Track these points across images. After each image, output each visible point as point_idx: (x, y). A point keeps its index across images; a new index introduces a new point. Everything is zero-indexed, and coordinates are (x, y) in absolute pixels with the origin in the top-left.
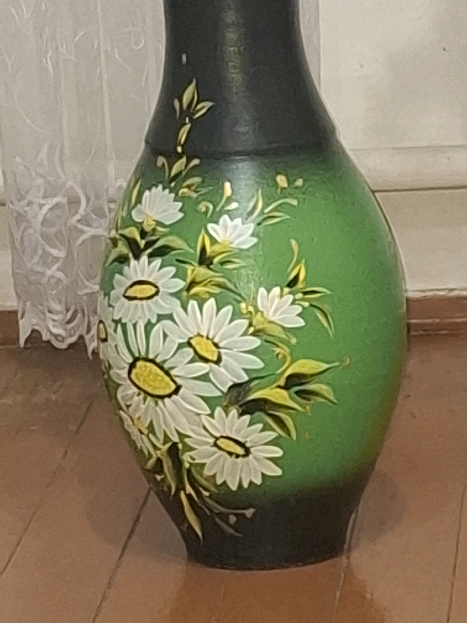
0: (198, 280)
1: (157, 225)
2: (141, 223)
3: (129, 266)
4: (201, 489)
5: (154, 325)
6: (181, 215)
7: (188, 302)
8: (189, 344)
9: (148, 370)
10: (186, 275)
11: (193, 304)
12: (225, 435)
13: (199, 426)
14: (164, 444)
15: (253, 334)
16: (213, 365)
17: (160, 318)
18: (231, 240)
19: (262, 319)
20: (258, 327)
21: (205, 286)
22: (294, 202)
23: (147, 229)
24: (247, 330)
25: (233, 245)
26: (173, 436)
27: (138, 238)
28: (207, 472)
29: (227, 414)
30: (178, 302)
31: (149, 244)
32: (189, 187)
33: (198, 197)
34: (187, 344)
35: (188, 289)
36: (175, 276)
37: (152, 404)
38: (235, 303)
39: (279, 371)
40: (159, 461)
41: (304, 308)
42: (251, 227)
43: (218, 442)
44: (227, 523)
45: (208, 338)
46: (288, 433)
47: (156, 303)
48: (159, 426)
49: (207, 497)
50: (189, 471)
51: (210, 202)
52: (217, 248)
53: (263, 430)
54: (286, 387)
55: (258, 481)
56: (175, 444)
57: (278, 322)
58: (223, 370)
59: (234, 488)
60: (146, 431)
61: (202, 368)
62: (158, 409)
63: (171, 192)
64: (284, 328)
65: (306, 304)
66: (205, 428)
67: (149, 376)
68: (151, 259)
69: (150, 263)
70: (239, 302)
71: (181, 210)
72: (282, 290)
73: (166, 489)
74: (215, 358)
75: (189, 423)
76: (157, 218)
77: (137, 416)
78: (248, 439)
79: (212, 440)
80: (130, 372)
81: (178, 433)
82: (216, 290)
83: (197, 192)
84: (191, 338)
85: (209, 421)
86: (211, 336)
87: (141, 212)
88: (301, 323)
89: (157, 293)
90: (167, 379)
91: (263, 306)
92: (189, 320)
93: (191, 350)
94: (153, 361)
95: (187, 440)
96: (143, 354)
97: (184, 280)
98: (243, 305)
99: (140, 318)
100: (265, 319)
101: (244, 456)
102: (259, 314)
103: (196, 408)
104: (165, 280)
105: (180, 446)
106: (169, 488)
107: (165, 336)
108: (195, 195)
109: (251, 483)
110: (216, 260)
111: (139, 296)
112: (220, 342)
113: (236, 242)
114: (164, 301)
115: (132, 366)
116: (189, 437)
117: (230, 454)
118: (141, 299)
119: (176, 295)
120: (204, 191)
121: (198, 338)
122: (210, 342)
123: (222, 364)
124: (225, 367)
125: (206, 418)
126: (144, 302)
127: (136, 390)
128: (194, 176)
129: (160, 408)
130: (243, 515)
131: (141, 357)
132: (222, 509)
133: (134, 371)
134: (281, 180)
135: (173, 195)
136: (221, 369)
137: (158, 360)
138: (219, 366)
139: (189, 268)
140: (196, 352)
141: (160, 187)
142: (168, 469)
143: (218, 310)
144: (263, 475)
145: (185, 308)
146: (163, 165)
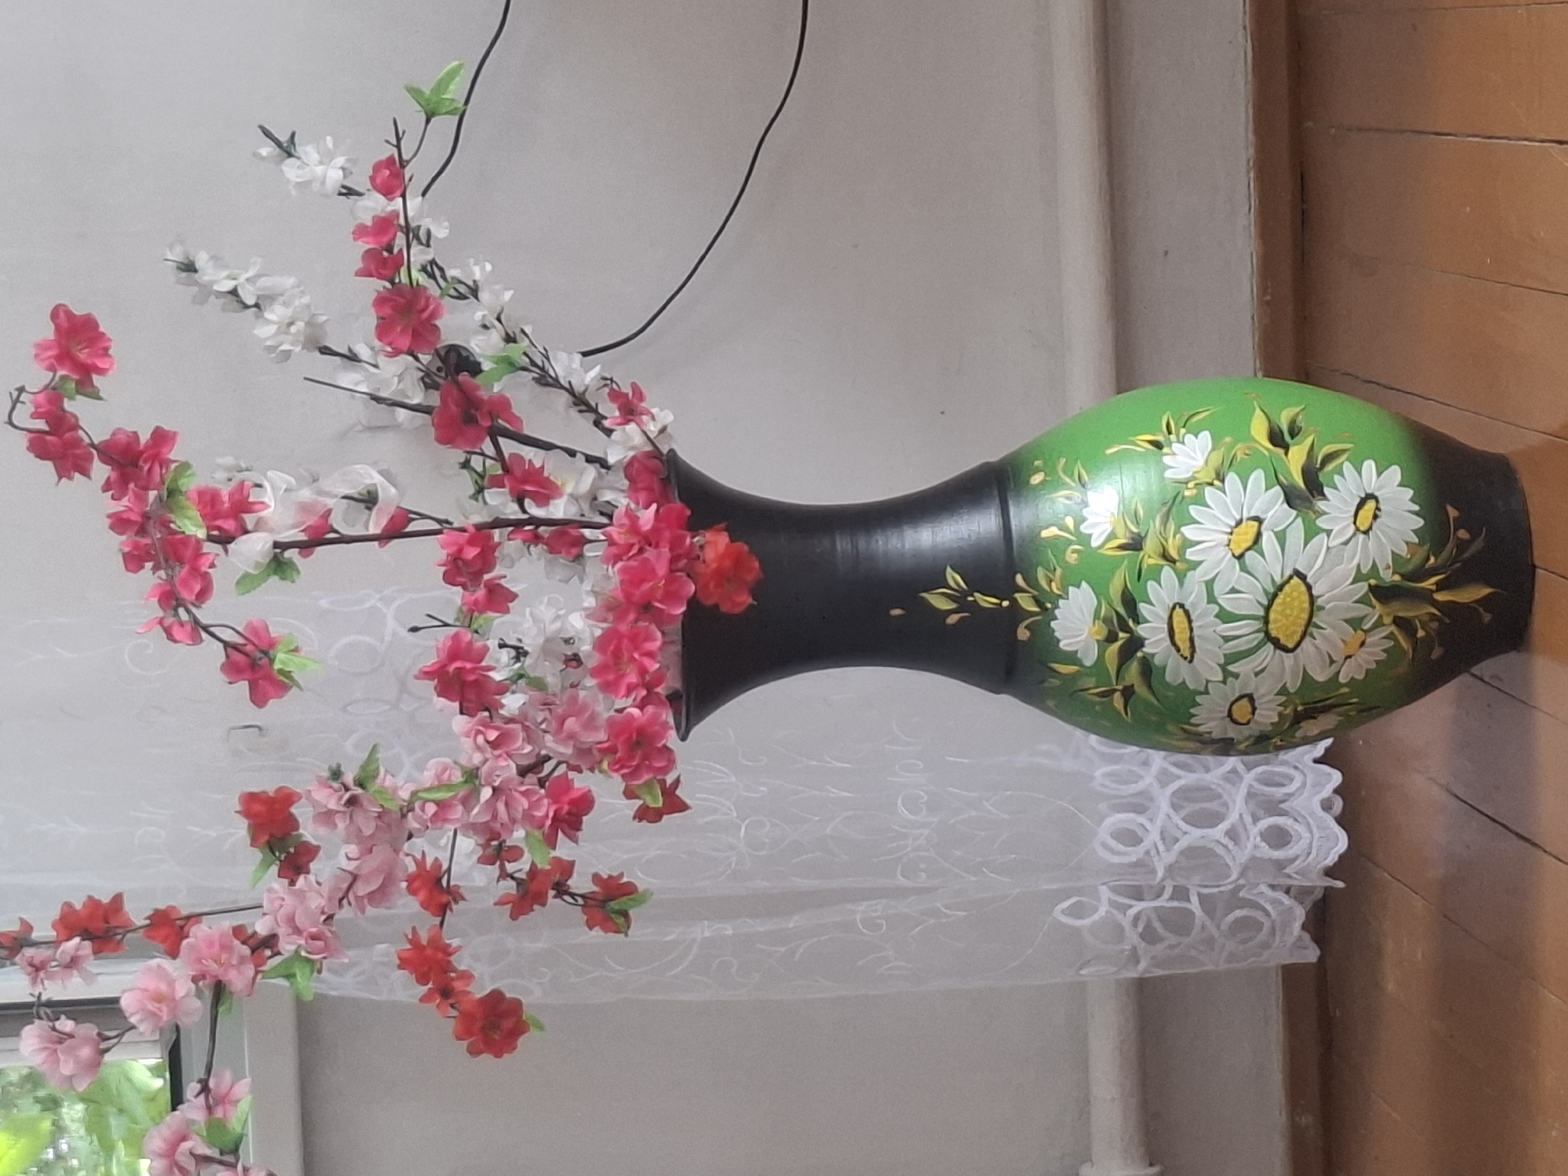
0: (1160, 550)
1: (1099, 619)
2: (1098, 641)
3: (1153, 655)
4: (1427, 566)
5: (1221, 608)
6: (1084, 584)
7: (1188, 561)
8: (1240, 557)
10: (1156, 565)
11: (1191, 554)
12: (1352, 519)
13: (1343, 551)
14: (1374, 607)
15: (1223, 481)
16: (1264, 526)
17: (1212, 599)
19: (1202, 473)
21: (1167, 540)
22: (1063, 461)
23: (1104, 632)
24: (1218, 488)
25: (1115, 513)
26: (1360, 590)
27: (1116, 646)
28: (1404, 551)
29: (1325, 513)
32: (1050, 582)
33: (1061, 567)
34: (1241, 561)
35: (1172, 561)
36: (1158, 581)
37: (1321, 613)
38: (1185, 503)
39: (1266, 453)
40: (1398, 622)
41: (1188, 432)
42: (1091, 495)
43: (1364, 527)
44: (1470, 542)
45: (1231, 533)
46: (1344, 451)
47: (1193, 604)
48: (1348, 609)
49: (1436, 559)
50: (1404, 578)
51: (1065, 550)
52: (1120, 531)
54: (1286, 448)
55: (1410, 492)
56: (1373, 589)
57: (1206, 453)
58: (1270, 515)
59: (1421, 522)
60: (1360, 635)
62: (1328, 607)
63: (1057, 607)
64: (1213, 449)
65: (1183, 431)
66: (1346, 543)
67: (1285, 618)
68: (1141, 619)
69: (1147, 621)
70: (1183, 497)
71: (1078, 586)
72: (1167, 454)
73: (1435, 625)
74: (1256, 524)
75: (1342, 564)
76: (1090, 618)
77: (1342, 645)
78: (1355, 492)
79: (1361, 537)
80: (1287, 650)
81: (1355, 582)
82: (1172, 527)
83: (1055, 569)
84: (1233, 555)
85: (1337, 536)
87: (1087, 649)
88: (1205, 436)
89: (1182, 606)
90: (1287, 588)
91: (1189, 472)
92: (1210, 559)
93: (1248, 554)
94: (1268, 609)
95: (1364, 571)
96: (1258, 625)
97: (1162, 566)
98: (1187, 493)
99: (1214, 631)
100: (1203, 468)
101: (1377, 502)
102: (1196, 475)
103: (1320, 551)
104: (1163, 593)
105: (1373, 582)
106: (1433, 617)
107: (1233, 591)
108: (1059, 571)
109: (1412, 500)
111: (1187, 633)
112: (1235, 519)
113: (1112, 510)
114: (1190, 595)
115: (1277, 644)
117: (1375, 517)
118: (1191, 630)
119: (1181, 577)
120: (1053, 561)
121: (1232, 546)
122: (1236, 530)
123: (1262, 516)
124: (1265, 512)
125: (1334, 539)
126: (1194, 625)
127: (1307, 642)
128: (1037, 579)
129: (1328, 602)
130: (1455, 519)
131: (1264, 629)
132: (1451, 545)
133: (1283, 641)
134: (1036, 479)
135: (1061, 602)
136: (1268, 518)
137: (1266, 602)
138: (1264, 519)
139: (1147, 562)
140: (1249, 549)
142: (1406, 611)
143: (1195, 522)
144: (1400, 485)
145: (1195, 565)
146: (1028, 626)
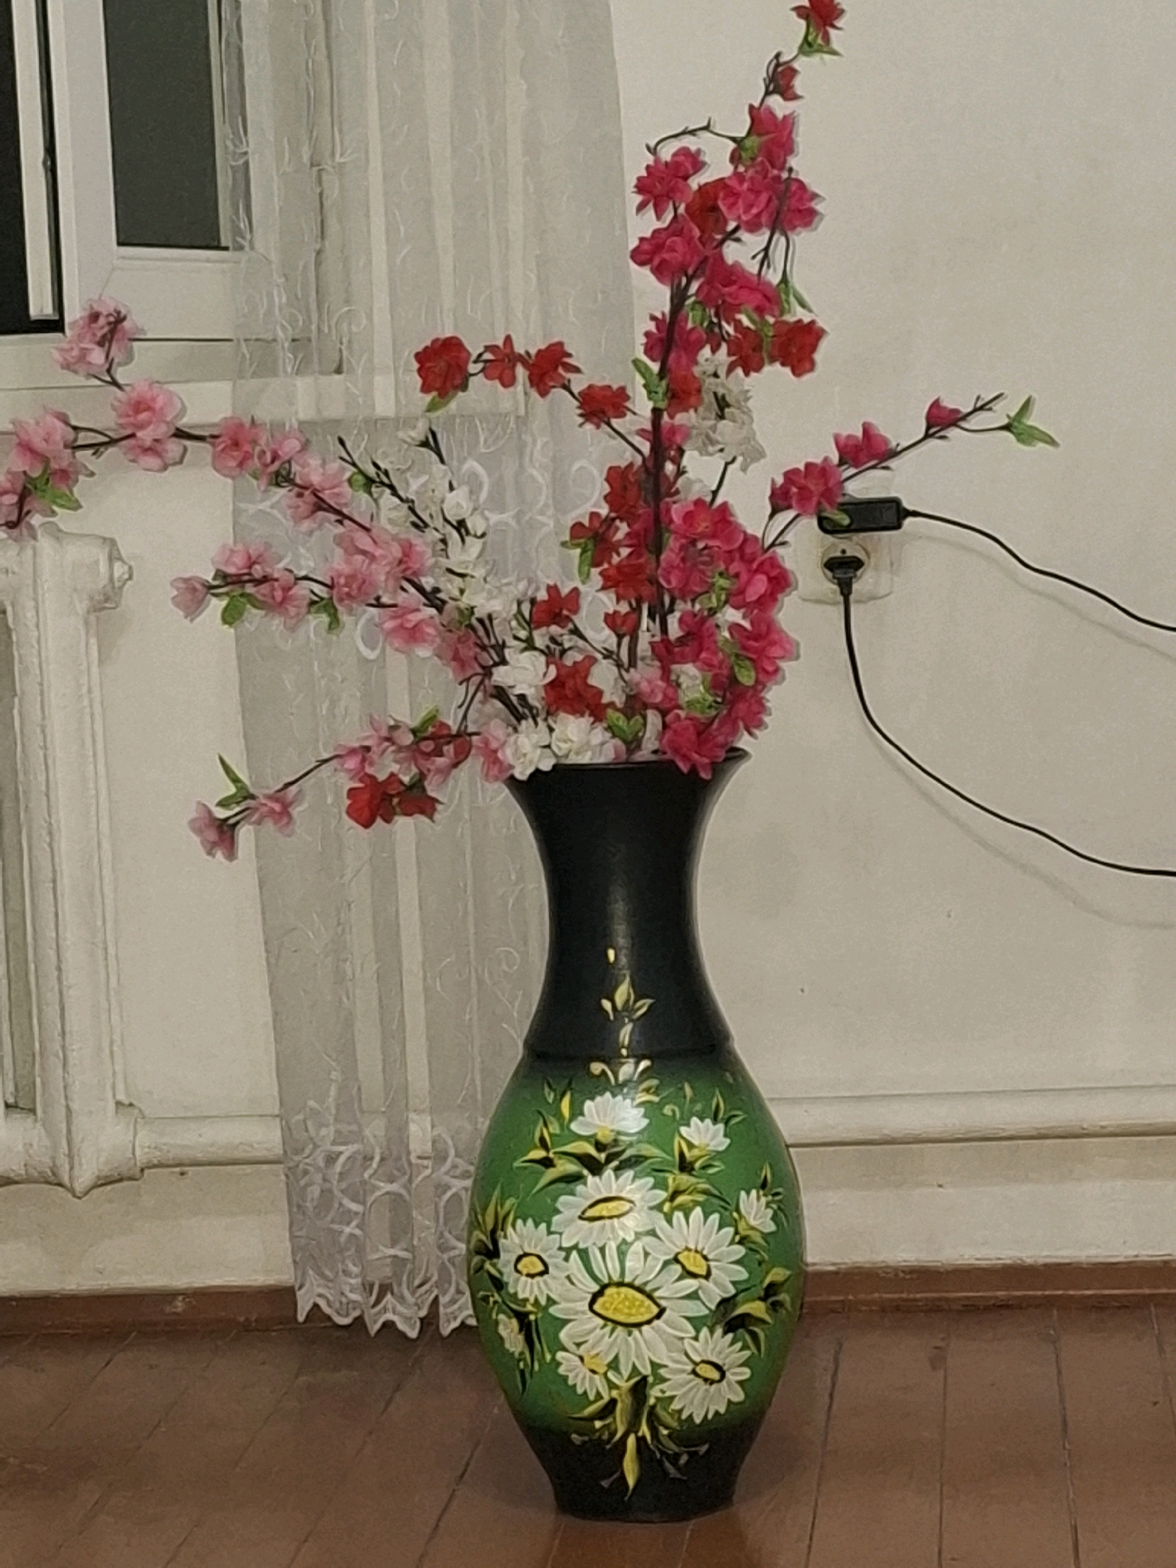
0: (682, 1188)
1: (617, 1135)
2: (594, 1136)
3: (585, 1184)
4: (660, 1427)
5: (631, 1244)
6: (646, 1122)
7: (672, 1213)
8: (676, 1260)
9: (622, 1296)
10: (668, 1185)
11: (678, 1216)
12: (705, 1358)
13: (679, 1351)
14: (628, 1380)
15: (739, 1243)
16: (703, 1281)
17: (638, 1236)
18: (705, 1141)
19: (745, 1225)
20: (743, 1233)
21: (690, 1194)
23: (603, 1140)
24: (733, 1239)
25: (710, 1148)
26: (644, 1367)
27: (592, 1151)
28: (676, 1405)
29: (712, 1335)
30: (661, 1216)
31: (609, 1160)
32: (647, 1090)
33: (659, 1101)
34: (673, 1260)
35: (672, 1198)
36: (654, 1187)
37: (623, 1334)
38: (722, 1210)
39: (761, 1281)
40: (613, 1402)
41: (774, 1211)
42: (721, 1126)
43: (698, 1369)
44: (677, 1465)
45: (697, 1251)
46: (759, 1351)
47: (632, 1220)
48: (627, 1359)
49: (664, 1436)
50: (653, 1407)
51: (675, 1104)
52: (696, 1152)
53: (742, 1349)
55: (722, 1410)
56: (645, 1378)
57: (760, 1228)
58: (712, 1285)
59: (698, 1421)
60: (602, 1370)
61: (691, 1284)
62: (630, 1339)
63: (624, 1099)
64: (762, 1234)
65: (775, 1206)
66: (686, 1354)
67: (622, 1302)
68: (619, 1172)
69: (617, 1177)
70: (724, 1208)
71: (645, 1116)
72: (758, 1193)
73: (605, 1437)
74: (704, 1273)
75: (669, 1351)
76: (616, 1127)
77: (593, 1353)
78: (727, 1361)
79: (690, 1367)
80: (592, 1304)
81: (652, 1363)
82: (701, 1198)
83: (658, 1095)
84: (678, 1254)
85: (692, 1346)
86: (699, 1249)
87: (587, 1125)
88: (772, 1227)
89: (631, 1209)
90: (648, 1302)
91: (745, 1212)
92: (675, 1234)
93: (678, 1268)
94: (631, 1286)
96: (616, 1278)
97: (665, 1190)
99: (609, 1239)
100: (747, 1224)
101: (719, 1381)
102: (743, 1219)
103: (681, 1330)
104: (641, 1193)
105: (651, 1379)
106: (613, 1434)
107: (646, 1254)
108: (656, 1099)
109: (717, 1413)
110: (697, 1165)
111: (605, 1213)
112: (709, 1253)
113: (713, 1143)
114: (642, 1216)
115: (595, 1297)
116: (665, 1366)
117: (706, 1380)
118: (611, 1217)
119: (659, 1208)
120: (665, 1094)
121: (686, 1253)
122: (698, 1256)
123: (711, 1278)
124: (716, 1283)
125: (689, 1342)
126: (615, 1221)
127: (599, 1322)
128: (648, 1079)
129: (635, 1339)
130: (696, 1453)
131: (612, 1283)
132: (676, 1449)
133: (600, 1301)
135: (628, 1101)
136: (709, 1285)
137: (637, 1283)
138: (708, 1281)
139: (670, 1179)
141: (608, 1095)
142: (622, 1410)
143: (706, 1217)
145: (669, 1221)
146: (603, 1072)
